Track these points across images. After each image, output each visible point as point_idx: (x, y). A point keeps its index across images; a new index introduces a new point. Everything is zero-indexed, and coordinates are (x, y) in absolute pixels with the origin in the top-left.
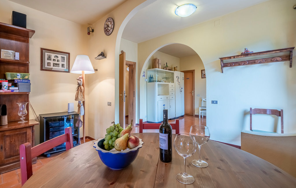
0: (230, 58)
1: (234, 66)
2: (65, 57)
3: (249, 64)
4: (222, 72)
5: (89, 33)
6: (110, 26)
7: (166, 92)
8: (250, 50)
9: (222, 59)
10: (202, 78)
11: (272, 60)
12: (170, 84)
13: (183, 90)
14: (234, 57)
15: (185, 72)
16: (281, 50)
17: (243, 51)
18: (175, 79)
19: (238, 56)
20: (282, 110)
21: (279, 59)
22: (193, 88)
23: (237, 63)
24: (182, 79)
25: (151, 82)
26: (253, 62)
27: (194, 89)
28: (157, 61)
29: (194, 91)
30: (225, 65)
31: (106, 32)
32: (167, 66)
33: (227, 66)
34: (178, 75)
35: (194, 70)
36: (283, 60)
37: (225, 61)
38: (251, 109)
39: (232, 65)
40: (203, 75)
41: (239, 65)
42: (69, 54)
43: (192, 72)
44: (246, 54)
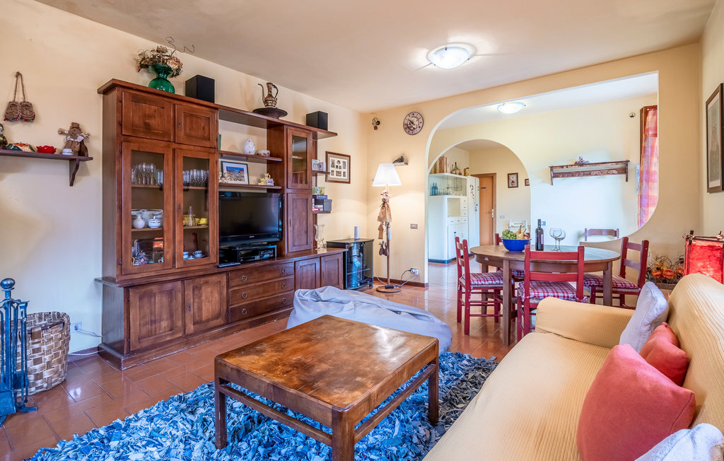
0: (562, 167)
1: (567, 176)
2: (346, 161)
3: (584, 175)
4: (552, 184)
5: (376, 128)
6: (416, 123)
7: (456, 212)
8: (585, 159)
9: (552, 168)
10: (509, 187)
11: (608, 172)
12: (462, 198)
13: (478, 208)
14: (567, 166)
15: (481, 176)
16: (617, 163)
17: (578, 160)
18: (469, 190)
19: (572, 165)
20: (618, 229)
21: (615, 172)
22: (493, 205)
23: (569, 173)
24: (477, 189)
25: (435, 195)
26: (588, 174)
27: (495, 206)
28: (445, 159)
29: (495, 211)
30: (556, 175)
31: (408, 130)
32: (456, 168)
33: (558, 177)
34: (472, 182)
35: (495, 174)
36: (619, 173)
37: (555, 171)
38: (586, 229)
39: (564, 175)
40: (510, 182)
41: (573, 176)
42: (349, 157)
43: (492, 177)
44: (581, 164)
